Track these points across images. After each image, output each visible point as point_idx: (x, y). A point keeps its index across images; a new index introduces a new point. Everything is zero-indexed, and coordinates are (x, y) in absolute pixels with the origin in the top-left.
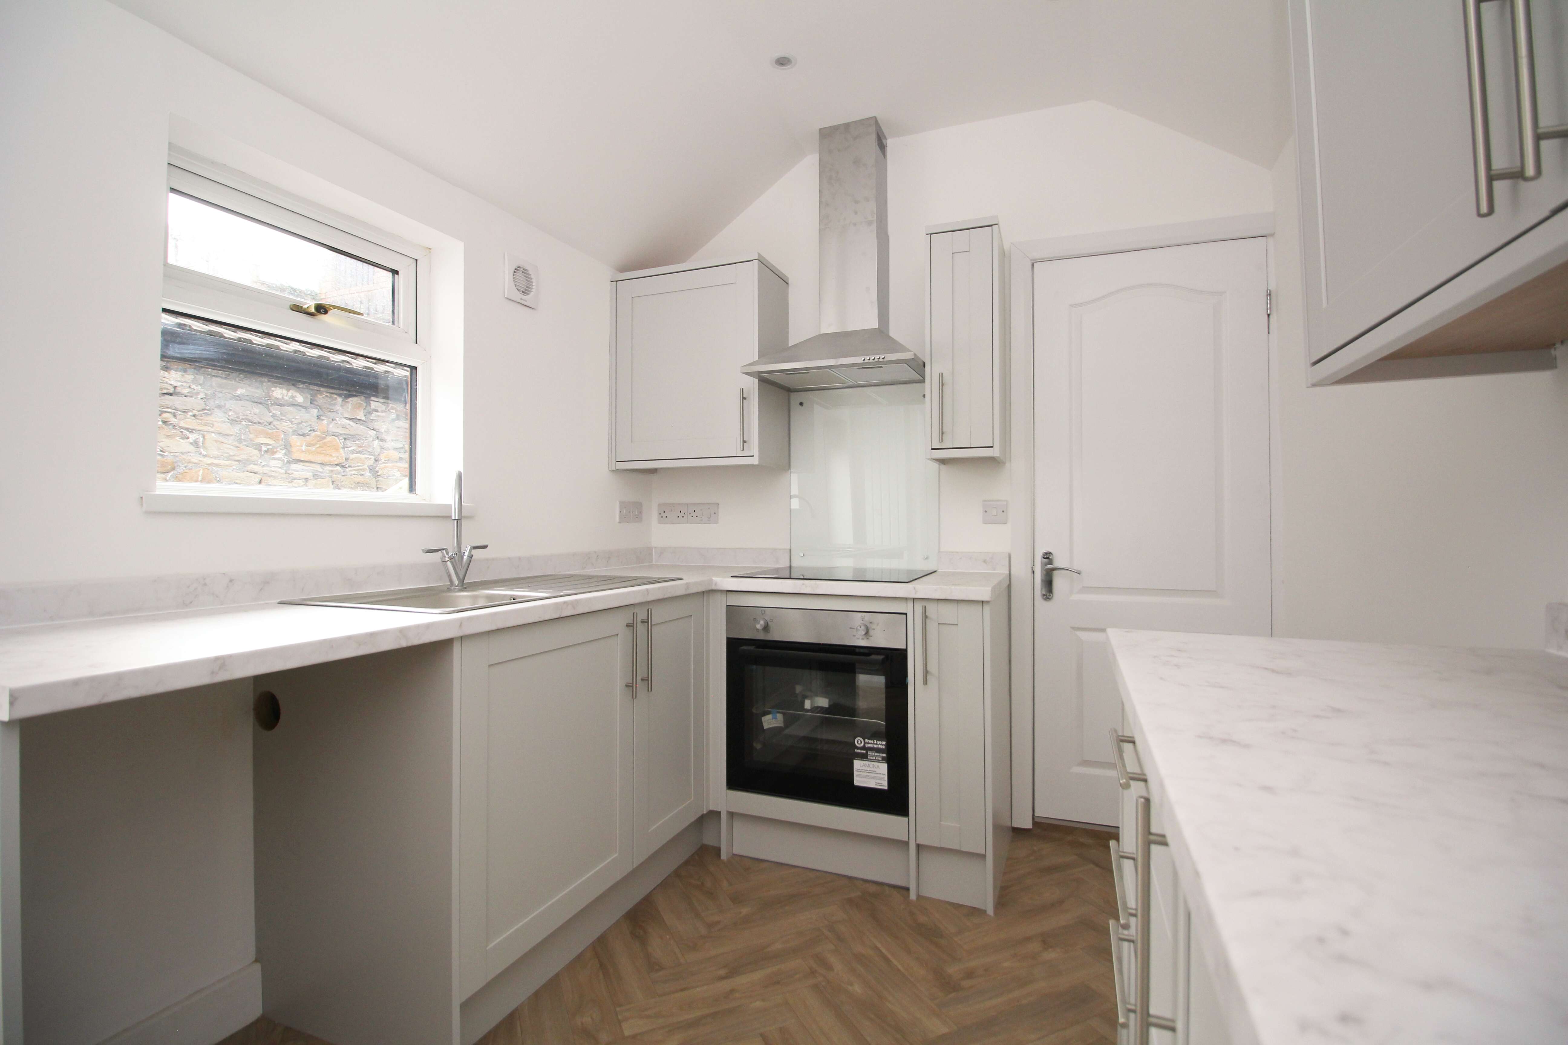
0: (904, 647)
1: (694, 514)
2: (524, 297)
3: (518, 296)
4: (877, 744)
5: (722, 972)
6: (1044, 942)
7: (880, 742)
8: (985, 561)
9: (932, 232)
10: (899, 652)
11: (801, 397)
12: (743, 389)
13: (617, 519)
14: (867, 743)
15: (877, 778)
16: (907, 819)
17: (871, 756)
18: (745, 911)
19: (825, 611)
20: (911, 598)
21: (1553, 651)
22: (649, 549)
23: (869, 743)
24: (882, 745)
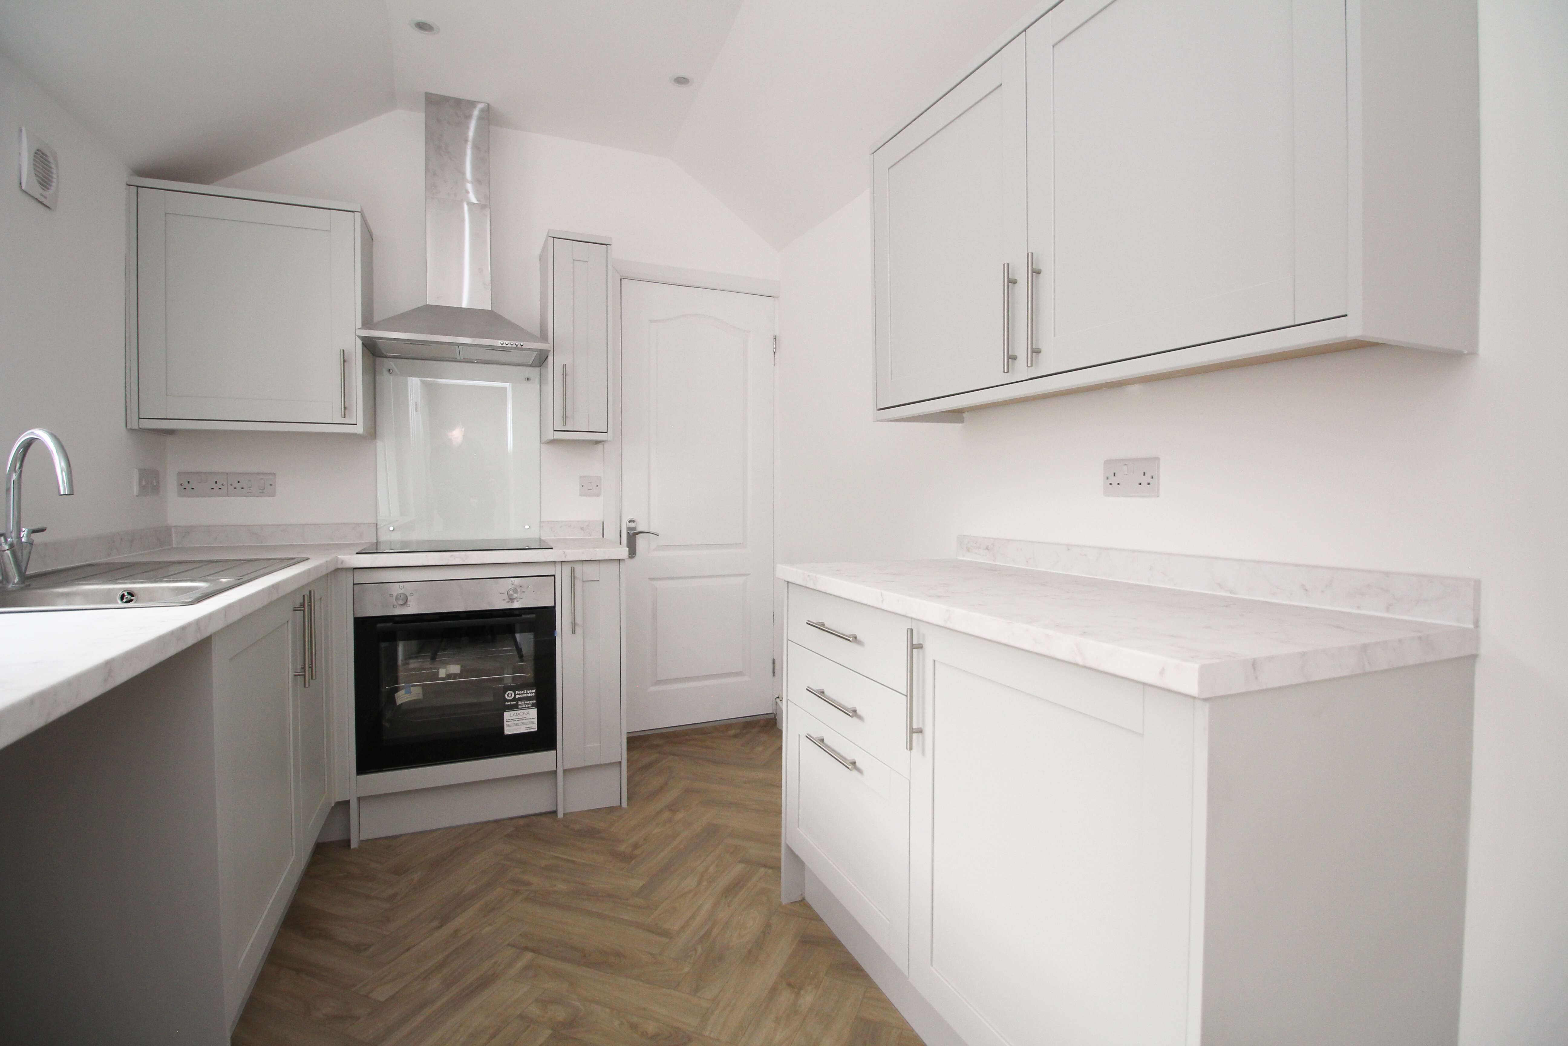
0: (550, 603)
1: (238, 486)
2: (44, 193)
3: (36, 190)
4: (527, 693)
5: (435, 924)
6: (671, 810)
7: (530, 691)
8: (582, 529)
9: (556, 237)
10: (547, 609)
11: (391, 364)
12: (344, 350)
13: (136, 490)
14: (517, 694)
15: (527, 723)
16: (555, 751)
17: (521, 705)
18: (416, 876)
19: (457, 581)
20: (559, 562)
21: (960, 558)
22: (168, 529)
23: (519, 694)
24: (532, 693)
